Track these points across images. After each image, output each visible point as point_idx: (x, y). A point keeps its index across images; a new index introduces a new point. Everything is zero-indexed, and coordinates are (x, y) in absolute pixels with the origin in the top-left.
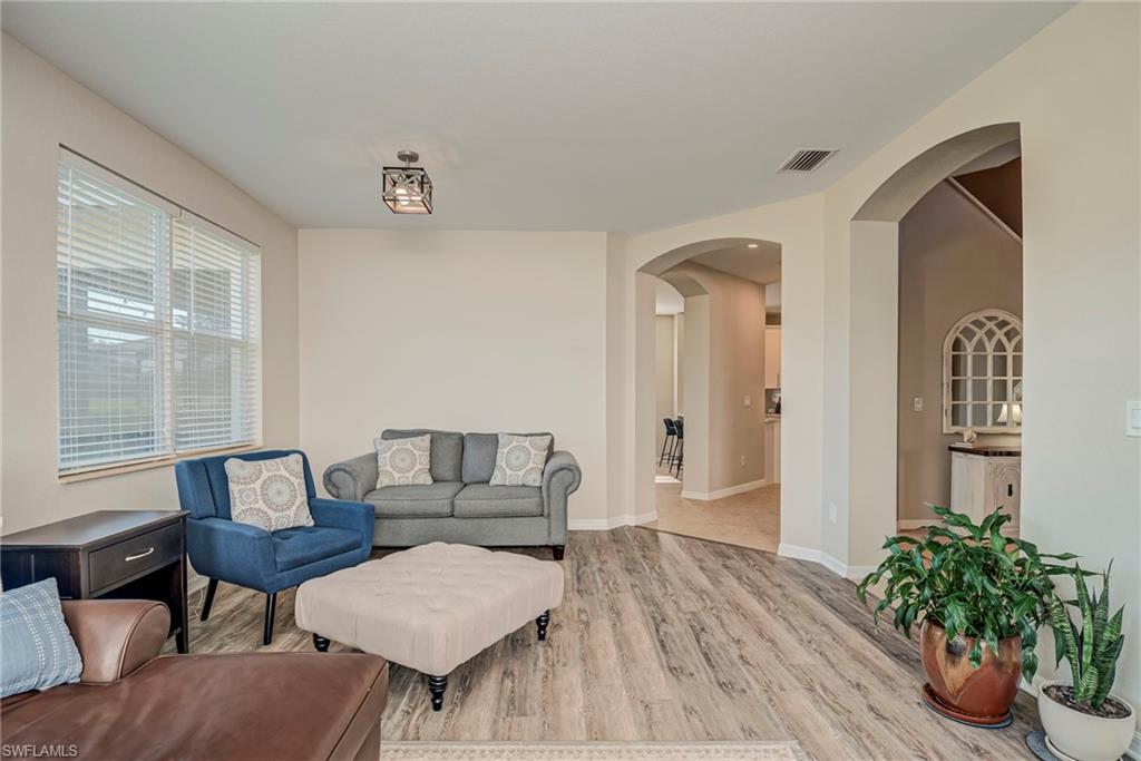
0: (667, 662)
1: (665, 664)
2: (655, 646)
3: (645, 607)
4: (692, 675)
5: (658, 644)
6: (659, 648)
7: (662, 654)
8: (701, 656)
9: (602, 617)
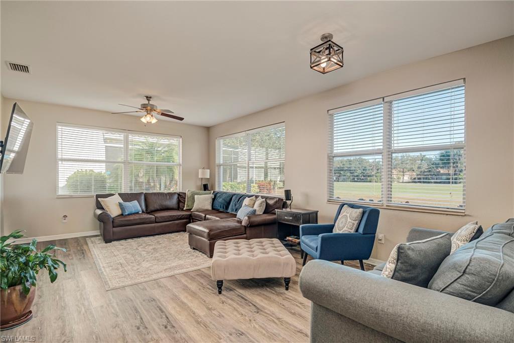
0: (156, 302)
1: (158, 302)
2: (165, 308)
3: (183, 335)
4: (144, 301)
5: (164, 310)
6: (162, 307)
7: (160, 305)
8: (140, 310)
9: (204, 316)
